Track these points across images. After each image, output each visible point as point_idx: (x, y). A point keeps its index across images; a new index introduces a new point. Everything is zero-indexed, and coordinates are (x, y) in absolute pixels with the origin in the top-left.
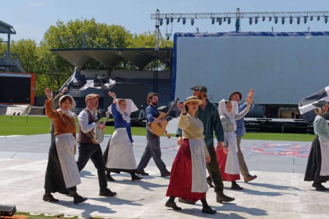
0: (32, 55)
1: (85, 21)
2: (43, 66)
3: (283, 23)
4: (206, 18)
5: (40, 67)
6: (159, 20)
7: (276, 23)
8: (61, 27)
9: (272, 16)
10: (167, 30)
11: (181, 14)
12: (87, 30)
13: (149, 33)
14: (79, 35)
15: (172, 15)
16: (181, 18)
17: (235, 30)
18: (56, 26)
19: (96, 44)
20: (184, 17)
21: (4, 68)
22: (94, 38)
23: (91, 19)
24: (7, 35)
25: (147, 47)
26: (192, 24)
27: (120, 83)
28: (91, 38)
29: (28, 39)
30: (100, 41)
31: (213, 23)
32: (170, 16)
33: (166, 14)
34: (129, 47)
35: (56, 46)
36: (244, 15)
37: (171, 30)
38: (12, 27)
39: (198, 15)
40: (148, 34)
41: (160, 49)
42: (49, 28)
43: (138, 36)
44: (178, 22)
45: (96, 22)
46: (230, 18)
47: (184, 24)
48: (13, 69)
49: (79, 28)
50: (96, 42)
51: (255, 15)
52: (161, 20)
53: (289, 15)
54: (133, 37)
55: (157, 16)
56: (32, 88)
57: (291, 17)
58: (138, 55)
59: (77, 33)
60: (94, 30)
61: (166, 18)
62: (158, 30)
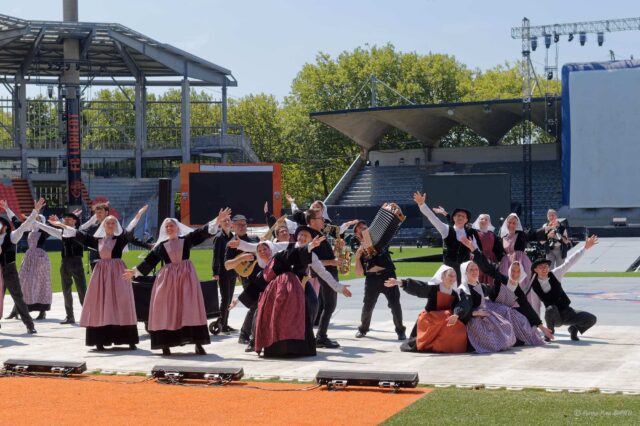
0: (270, 126)
1: (374, 52)
2: (293, 147)
4: (630, 28)
5: (286, 148)
6: (529, 39)
8: (325, 66)
10: (546, 60)
11: (575, 25)
12: (378, 68)
13: (507, 65)
14: (363, 80)
15: (557, 28)
16: (575, 33)
18: (315, 63)
19: (398, 96)
20: (582, 30)
21: (218, 155)
22: (394, 85)
23: (386, 45)
24: (220, 89)
25: (506, 96)
26: (600, 44)
27: (452, 174)
28: (388, 85)
29: (260, 94)
30: (405, 90)
32: (553, 29)
33: (544, 27)
34: (466, 99)
35: (317, 106)
37: (557, 58)
38: (229, 73)
39: (611, 25)
40: (506, 68)
41: (533, 100)
42: (301, 69)
43: (484, 73)
44: (570, 40)
45: (396, 51)
47: (583, 43)
48: (236, 155)
49: (362, 66)
50: (396, 92)
52: (533, 39)
54: (474, 77)
55: (526, 31)
56: (275, 193)
58: (488, 115)
59: (359, 75)
60: (393, 69)
61: (545, 34)
62: (529, 59)
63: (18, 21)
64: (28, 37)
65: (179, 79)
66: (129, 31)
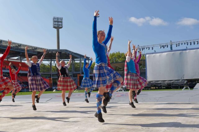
1: (116, 53)
3: (191, 45)
7: (187, 45)
9: (186, 42)
11: (148, 46)
15: (144, 47)
17: (170, 49)
26: (152, 49)
31: (161, 48)
36: (173, 43)
38: (89, 58)
39: (154, 46)
44: (147, 49)
46: (167, 45)
47: (149, 49)
51: (178, 43)
52: (140, 49)
53: (193, 41)
57: (194, 42)
61: (142, 48)
63: (47, 50)
64: (50, 52)
65: (79, 59)
66: (68, 51)
